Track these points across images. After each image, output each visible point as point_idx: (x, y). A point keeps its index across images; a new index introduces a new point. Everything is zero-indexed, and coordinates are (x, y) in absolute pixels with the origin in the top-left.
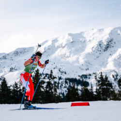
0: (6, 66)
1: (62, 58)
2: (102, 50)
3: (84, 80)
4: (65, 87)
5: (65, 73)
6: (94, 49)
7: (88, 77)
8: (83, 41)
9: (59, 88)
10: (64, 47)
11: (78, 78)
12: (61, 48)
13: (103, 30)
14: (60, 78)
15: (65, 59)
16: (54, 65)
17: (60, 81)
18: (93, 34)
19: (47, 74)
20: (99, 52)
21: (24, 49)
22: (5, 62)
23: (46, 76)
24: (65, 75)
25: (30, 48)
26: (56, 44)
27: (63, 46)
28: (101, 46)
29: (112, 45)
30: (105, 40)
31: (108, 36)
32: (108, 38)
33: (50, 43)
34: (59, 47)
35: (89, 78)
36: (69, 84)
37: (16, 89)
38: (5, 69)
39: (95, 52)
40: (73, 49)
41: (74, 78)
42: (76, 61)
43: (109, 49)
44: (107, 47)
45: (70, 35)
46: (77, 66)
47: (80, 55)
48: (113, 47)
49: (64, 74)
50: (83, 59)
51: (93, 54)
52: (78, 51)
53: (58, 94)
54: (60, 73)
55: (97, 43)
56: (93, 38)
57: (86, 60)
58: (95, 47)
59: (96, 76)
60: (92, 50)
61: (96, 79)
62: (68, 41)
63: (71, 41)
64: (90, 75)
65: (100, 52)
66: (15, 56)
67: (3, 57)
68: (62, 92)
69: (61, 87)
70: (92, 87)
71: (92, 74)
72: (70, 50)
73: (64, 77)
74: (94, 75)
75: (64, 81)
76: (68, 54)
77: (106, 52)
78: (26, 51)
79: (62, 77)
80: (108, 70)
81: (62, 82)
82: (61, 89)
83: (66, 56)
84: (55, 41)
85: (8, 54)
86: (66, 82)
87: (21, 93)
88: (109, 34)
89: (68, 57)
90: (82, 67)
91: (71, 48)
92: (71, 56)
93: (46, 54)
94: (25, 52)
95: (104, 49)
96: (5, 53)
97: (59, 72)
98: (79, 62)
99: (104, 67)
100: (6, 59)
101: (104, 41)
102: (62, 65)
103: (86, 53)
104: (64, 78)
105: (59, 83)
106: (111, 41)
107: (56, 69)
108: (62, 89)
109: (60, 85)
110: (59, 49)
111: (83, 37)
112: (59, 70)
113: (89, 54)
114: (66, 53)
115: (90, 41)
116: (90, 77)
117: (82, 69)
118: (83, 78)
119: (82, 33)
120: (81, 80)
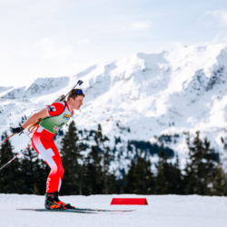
0: (13, 113)
1: (123, 100)
2: (202, 88)
3: (165, 145)
4: (127, 158)
5: (129, 131)
6: (186, 86)
7: (173, 139)
8: (166, 68)
9: (116, 158)
10: (128, 79)
11: (153, 141)
12: (122, 81)
13: (205, 48)
14: (118, 141)
15: (130, 103)
16: (107, 113)
17: (119, 146)
18: (187, 56)
19: (92, 132)
20: (196, 91)
21: (51, 81)
22: (11, 105)
23: (91, 135)
24: (128, 134)
25: (61, 78)
26: (113, 74)
27: (127, 76)
28: (201, 79)
29: (222, 78)
30: (210, 69)
31: (215, 61)
32: (215, 65)
33: (100, 71)
34: (117, 79)
35: (175, 142)
36: (135, 152)
37: (29, 158)
38: (11, 117)
39: (188, 91)
40: (146, 83)
41: (146, 140)
42: (150, 109)
43: (215, 86)
44: (213, 83)
45: (140, 55)
46: (153, 118)
47: (159, 96)
48: (224, 82)
49: (125, 132)
50: (166, 103)
51: (185, 96)
52: (154, 87)
53: (111, 171)
54: (119, 130)
55: (193, 74)
56: (186, 65)
57: (170, 106)
58: (189, 82)
59: (188, 139)
60: (183, 86)
61: (188, 143)
62: (136, 67)
63: (143, 67)
64: (177, 136)
65: (199, 92)
66: (32, 93)
67: (9, 94)
68: (121, 168)
69: (119, 157)
70: (177, 160)
71: (180, 135)
72: (139, 85)
73: (126, 138)
74: (185, 136)
75: (126, 145)
76: (135, 93)
77: (210, 91)
78: (53, 84)
79: (122, 139)
80: (212, 128)
81: (121, 148)
82: (119, 160)
83: (132, 97)
84: (110, 67)
85: (18, 90)
86: (130, 149)
87: (38, 166)
88: (218, 58)
89: (134, 99)
90: (162, 121)
91: (142, 83)
92: (141, 97)
93: (92, 91)
94: (52, 86)
95: (206, 85)
96: (12, 87)
97: (116, 127)
98: (155, 109)
99: (205, 122)
100: (14, 98)
101: (206, 71)
102: (124, 113)
103: (171, 93)
104: (126, 140)
105: (115, 150)
106: (220, 70)
107: (110, 122)
108: (122, 161)
109: (117, 154)
110: (118, 84)
111: (166, 62)
112: (117, 125)
113: (177, 95)
114: (131, 91)
115: (179, 69)
116: (177, 139)
117: (162, 124)
118: (164, 141)
119: (164, 52)
120: (159, 144)
